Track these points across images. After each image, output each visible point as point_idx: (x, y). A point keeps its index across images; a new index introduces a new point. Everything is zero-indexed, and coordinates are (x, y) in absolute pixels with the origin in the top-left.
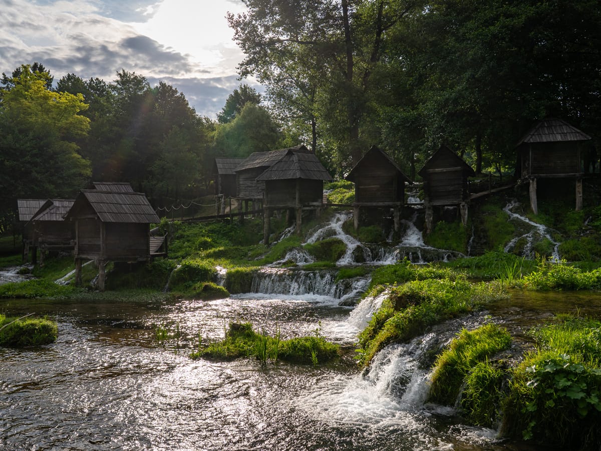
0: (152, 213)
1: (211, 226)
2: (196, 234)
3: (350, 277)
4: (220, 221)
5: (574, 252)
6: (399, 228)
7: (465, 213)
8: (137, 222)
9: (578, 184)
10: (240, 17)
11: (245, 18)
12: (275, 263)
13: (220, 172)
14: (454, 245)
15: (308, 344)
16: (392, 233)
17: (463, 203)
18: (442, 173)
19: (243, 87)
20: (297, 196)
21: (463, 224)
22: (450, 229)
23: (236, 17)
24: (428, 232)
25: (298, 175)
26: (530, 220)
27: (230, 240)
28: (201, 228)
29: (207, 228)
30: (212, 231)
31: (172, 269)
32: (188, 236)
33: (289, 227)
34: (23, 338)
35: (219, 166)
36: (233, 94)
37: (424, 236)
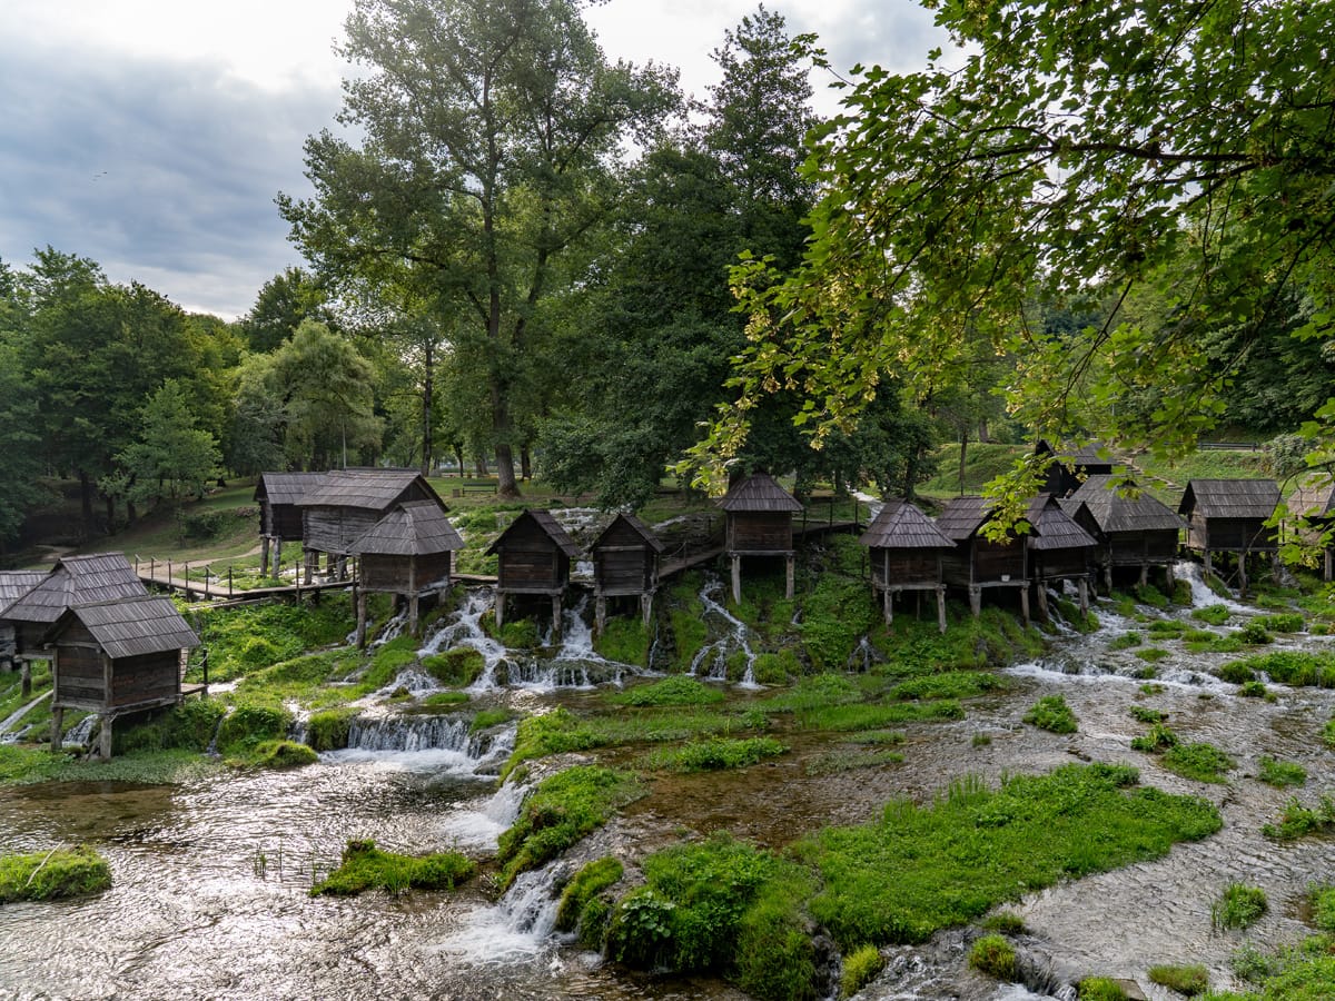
0: (184, 628)
1: (264, 612)
2: (241, 631)
3: (489, 726)
4: (278, 602)
5: (769, 672)
6: (561, 626)
7: (647, 607)
8: (164, 649)
9: (789, 565)
10: (302, 205)
11: (312, 206)
12: (379, 691)
13: (272, 500)
14: (632, 655)
15: (442, 867)
16: (551, 631)
17: (645, 595)
18: (618, 552)
19: (293, 271)
20: (411, 579)
21: (645, 623)
22: (627, 628)
23: (295, 204)
24: (599, 632)
25: (414, 549)
26: (731, 613)
27: (297, 635)
28: (247, 618)
29: (259, 616)
30: (268, 622)
31: (220, 717)
32: (228, 635)
33: (397, 615)
34: (72, 887)
35: (270, 488)
36: (273, 283)
37: (594, 637)
